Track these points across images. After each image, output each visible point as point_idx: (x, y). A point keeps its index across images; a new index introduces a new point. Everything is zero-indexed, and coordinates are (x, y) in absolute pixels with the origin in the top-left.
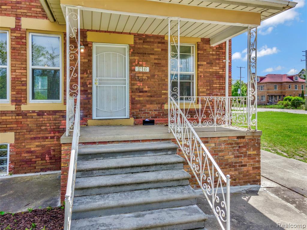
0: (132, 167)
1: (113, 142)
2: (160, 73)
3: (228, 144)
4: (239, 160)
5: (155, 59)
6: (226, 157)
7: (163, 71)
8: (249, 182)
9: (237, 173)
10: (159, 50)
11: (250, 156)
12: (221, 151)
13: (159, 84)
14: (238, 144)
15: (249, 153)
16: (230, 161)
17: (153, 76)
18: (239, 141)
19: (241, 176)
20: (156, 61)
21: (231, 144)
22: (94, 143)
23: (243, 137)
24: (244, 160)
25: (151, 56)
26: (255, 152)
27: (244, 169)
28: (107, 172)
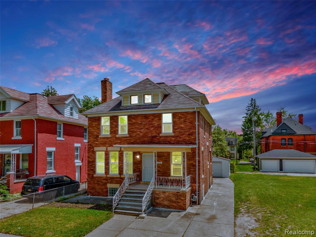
0: (136, 196)
1: (136, 190)
2: (167, 164)
3: (173, 194)
4: (177, 200)
5: (165, 158)
6: (172, 199)
7: (168, 163)
8: (181, 209)
9: (176, 205)
10: (166, 155)
11: (182, 199)
12: (170, 196)
13: (166, 169)
14: (177, 195)
15: (181, 198)
16: (174, 200)
17: (164, 165)
18: (177, 194)
19: (178, 206)
20: (165, 159)
21: (174, 194)
22: (131, 189)
23: (179, 192)
24: (179, 201)
25: (163, 158)
26: (184, 198)
27: (179, 204)
28: (130, 197)
